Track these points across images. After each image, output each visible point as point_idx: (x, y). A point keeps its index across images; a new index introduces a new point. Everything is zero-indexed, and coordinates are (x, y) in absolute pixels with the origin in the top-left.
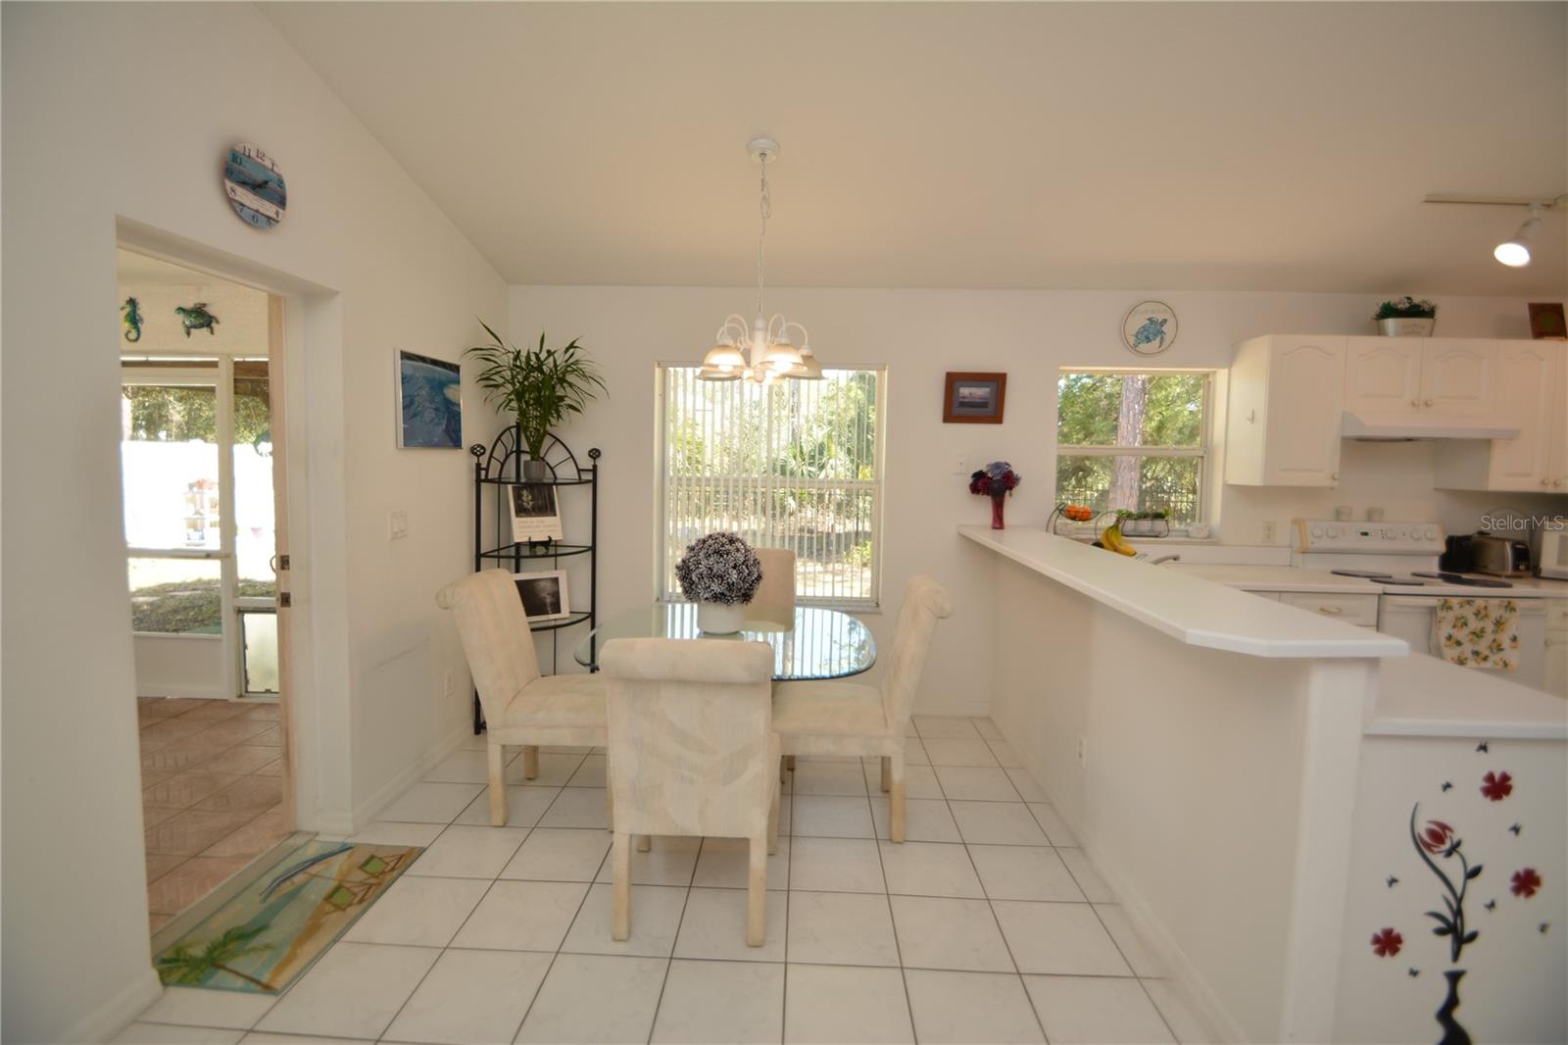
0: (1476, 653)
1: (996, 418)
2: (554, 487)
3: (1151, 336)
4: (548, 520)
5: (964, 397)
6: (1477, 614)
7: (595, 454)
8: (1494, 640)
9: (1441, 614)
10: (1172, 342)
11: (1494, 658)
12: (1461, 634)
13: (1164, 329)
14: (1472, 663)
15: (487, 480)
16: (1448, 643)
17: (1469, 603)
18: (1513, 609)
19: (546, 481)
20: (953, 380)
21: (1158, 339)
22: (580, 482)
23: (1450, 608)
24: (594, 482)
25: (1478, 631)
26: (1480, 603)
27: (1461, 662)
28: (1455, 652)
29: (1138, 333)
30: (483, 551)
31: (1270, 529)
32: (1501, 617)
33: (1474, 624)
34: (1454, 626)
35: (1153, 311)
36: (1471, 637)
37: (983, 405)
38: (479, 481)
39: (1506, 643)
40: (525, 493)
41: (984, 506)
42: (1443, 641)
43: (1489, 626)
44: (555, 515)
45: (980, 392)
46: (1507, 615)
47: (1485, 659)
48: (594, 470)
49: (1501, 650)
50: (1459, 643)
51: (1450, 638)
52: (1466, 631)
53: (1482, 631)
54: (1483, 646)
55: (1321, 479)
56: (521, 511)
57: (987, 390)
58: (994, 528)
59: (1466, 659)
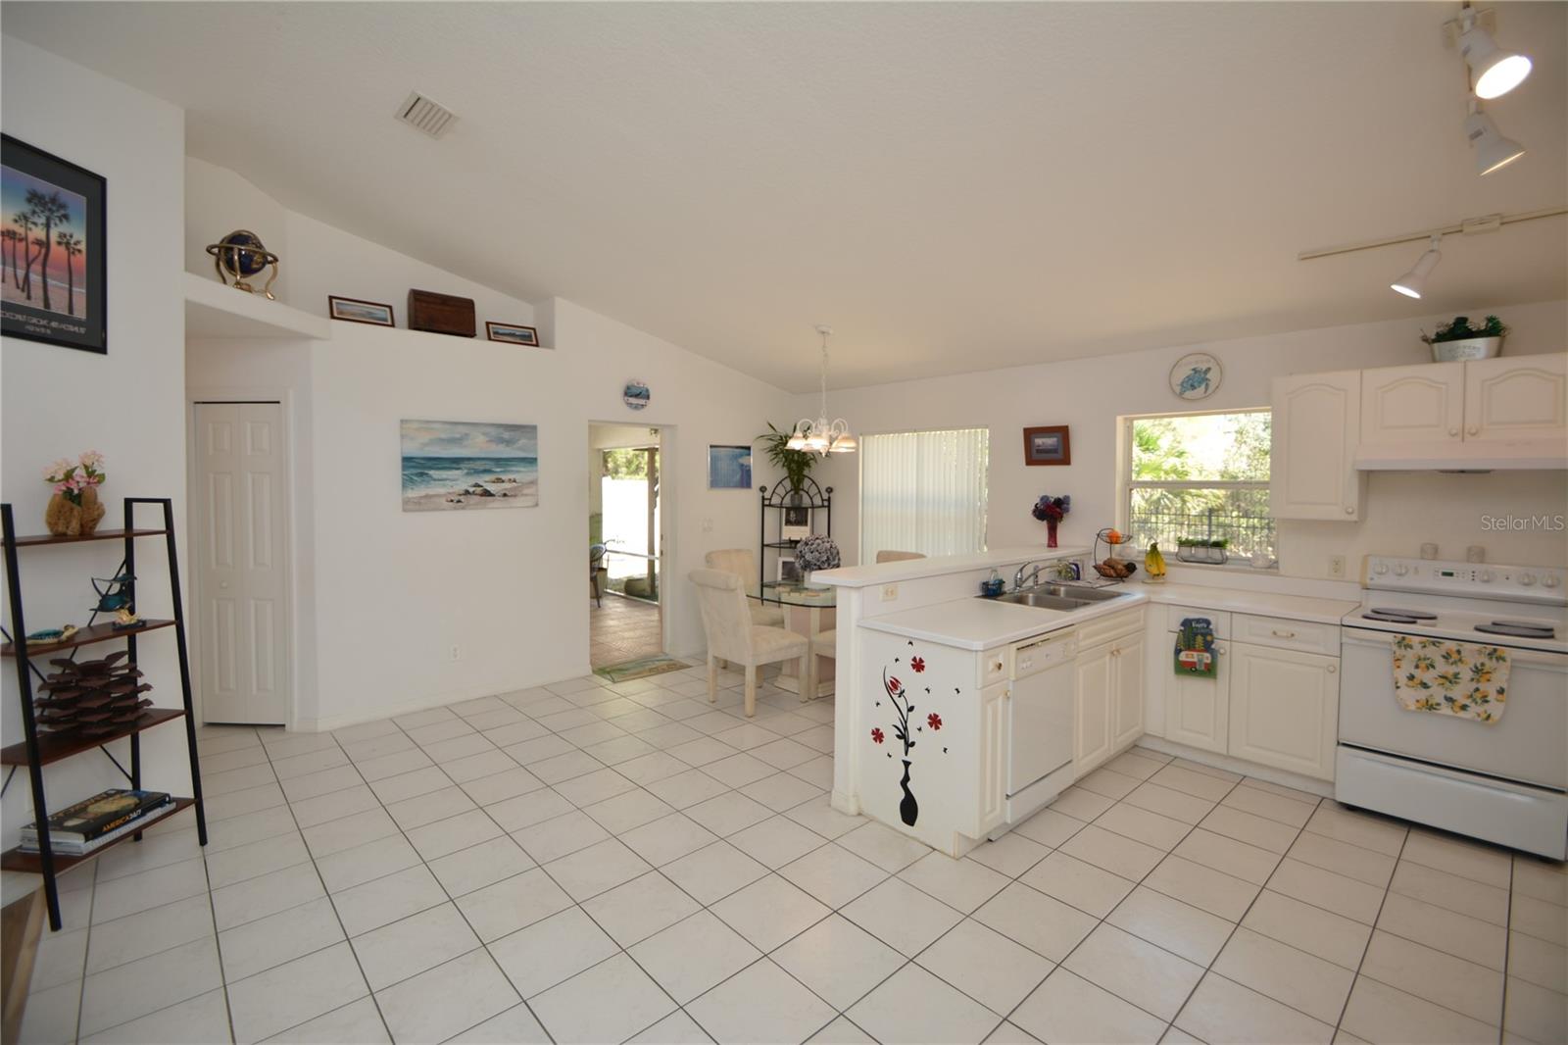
0: (1449, 700)
1: (1065, 460)
2: (810, 510)
3: (1196, 384)
4: (802, 528)
5: (1039, 446)
6: (1447, 657)
7: (830, 490)
8: (1477, 690)
9: (1400, 652)
10: (1217, 387)
11: (1474, 710)
12: (1428, 676)
13: (1208, 376)
14: (1446, 709)
15: (770, 505)
16: (1411, 683)
17: (1434, 644)
18: (1501, 658)
19: (804, 506)
20: (1030, 434)
21: (1203, 386)
22: (823, 506)
23: (1411, 647)
24: (829, 507)
25: (1450, 676)
26: (1453, 646)
27: (1430, 706)
28: (1423, 694)
29: (1183, 383)
30: (765, 543)
31: (1337, 565)
32: (1483, 664)
33: (1442, 667)
34: (1417, 667)
35: (1197, 362)
36: (1442, 681)
37: (1055, 451)
38: (763, 505)
39: (1492, 696)
40: (792, 512)
41: (1041, 528)
42: (1403, 681)
43: (1466, 673)
44: (806, 524)
45: (1049, 441)
46: (1490, 664)
47: (1464, 707)
48: (829, 500)
49: (1487, 702)
50: (1425, 686)
51: (1411, 678)
52: (1432, 673)
53: (1456, 675)
54: (1459, 692)
55: (1337, 514)
56: (788, 522)
57: (1055, 439)
58: (1050, 546)
59: (1438, 704)
